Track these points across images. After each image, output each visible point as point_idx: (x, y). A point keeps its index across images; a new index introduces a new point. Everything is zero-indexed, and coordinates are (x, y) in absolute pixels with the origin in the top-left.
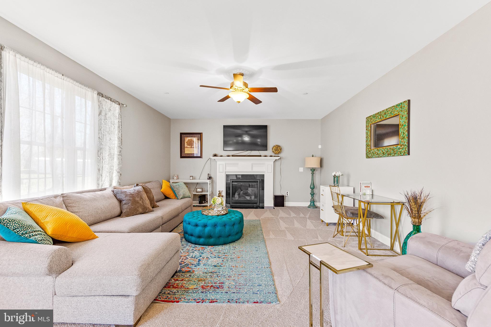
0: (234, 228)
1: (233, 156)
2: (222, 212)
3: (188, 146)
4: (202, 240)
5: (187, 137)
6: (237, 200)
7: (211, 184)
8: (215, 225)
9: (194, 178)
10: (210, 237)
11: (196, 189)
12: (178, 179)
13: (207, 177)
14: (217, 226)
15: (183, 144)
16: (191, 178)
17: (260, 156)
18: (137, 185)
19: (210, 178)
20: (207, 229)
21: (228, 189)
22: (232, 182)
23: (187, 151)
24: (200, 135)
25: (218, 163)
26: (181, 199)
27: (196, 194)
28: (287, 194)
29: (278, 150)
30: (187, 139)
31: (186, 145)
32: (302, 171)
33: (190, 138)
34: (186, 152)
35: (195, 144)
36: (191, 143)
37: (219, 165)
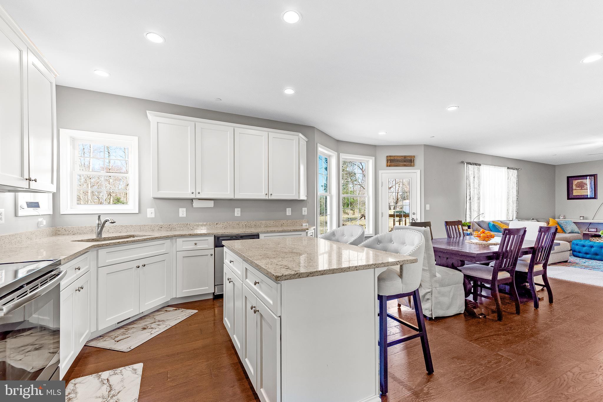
3: (578, 189)
4: (588, 256)
5: (576, 180)
8: (601, 247)
9: (585, 218)
10: (596, 254)
11: (587, 229)
12: (564, 219)
15: (570, 187)
16: (581, 218)
20: (593, 249)
24: (594, 176)
26: (569, 233)
27: (587, 233)
30: (576, 182)
31: (574, 187)
33: (579, 181)
34: (575, 194)
35: (585, 186)
36: (581, 186)
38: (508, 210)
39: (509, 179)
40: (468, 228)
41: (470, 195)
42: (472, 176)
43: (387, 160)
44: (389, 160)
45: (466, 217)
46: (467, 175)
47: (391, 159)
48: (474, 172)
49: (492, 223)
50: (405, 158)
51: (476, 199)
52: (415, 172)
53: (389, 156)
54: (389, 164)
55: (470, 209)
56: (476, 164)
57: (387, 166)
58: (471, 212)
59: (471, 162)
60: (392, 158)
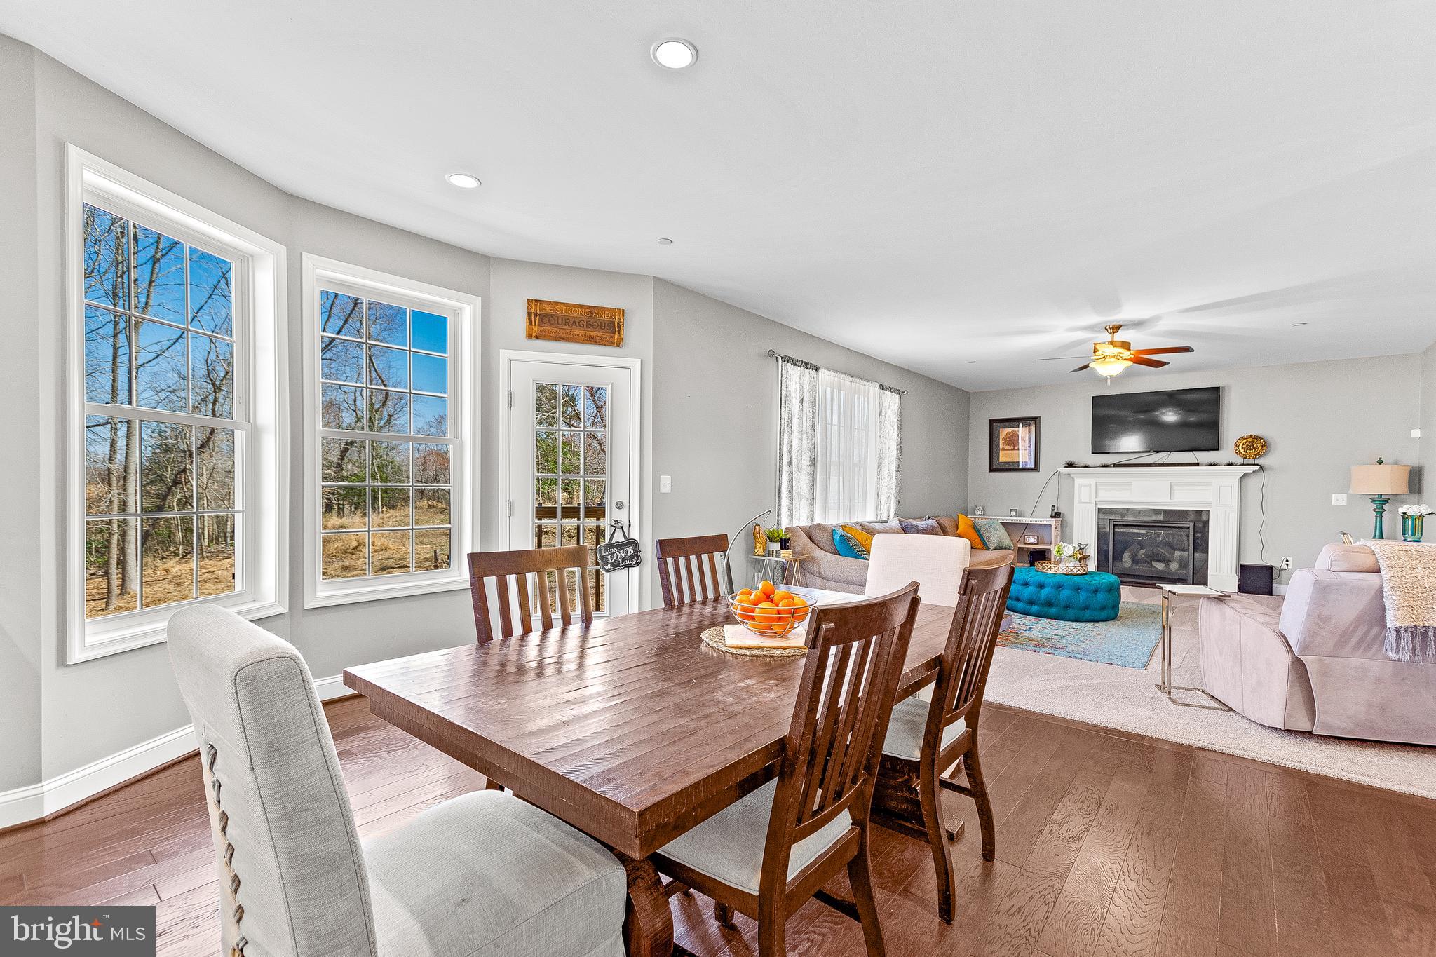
0: (1095, 597)
1: (1115, 465)
2: (1075, 571)
3: (1007, 447)
4: (1035, 608)
5: (1005, 428)
6: (1125, 568)
7: (1059, 528)
8: (1059, 587)
9: (1018, 514)
10: (1049, 604)
11: (1023, 537)
12: (984, 515)
13: (1049, 512)
14: (1063, 589)
15: (995, 443)
16: (1013, 513)
17: (1197, 464)
18: (929, 518)
19: (1057, 515)
20: (1045, 592)
21: (1102, 542)
22: (1114, 525)
23: (1004, 457)
24: (1034, 421)
25: (1078, 481)
26: (995, 549)
27: (1023, 548)
28: (1287, 565)
29: (1255, 447)
30: (1004, 432)
31: (1001, 445)
32: (1345, 503)
33: (1010, 430)
34: (1002, 459)
35: (1020, 441)
36: (1013, 441)
37: (1080, 486)
38: (878, 494)
39: (883, 414)
40: (782, 548)
41: (790, 452)
42: (798, 397)
43: (529, 314)
44: (536, 315)
45: (779, 515)
46: (783, 394)
47: (545, 312)
48: (802, 386)
49: (840, 531)
50: (592, 313)
51: (805, 463)
52: (624, 365)
53: (536, 301)
54: (535, 328)
55: (790, 491)
56: (807, 365)
57: (530, 336)
58: (791, 500)
59: (796, 357)
60: (547, 310)
